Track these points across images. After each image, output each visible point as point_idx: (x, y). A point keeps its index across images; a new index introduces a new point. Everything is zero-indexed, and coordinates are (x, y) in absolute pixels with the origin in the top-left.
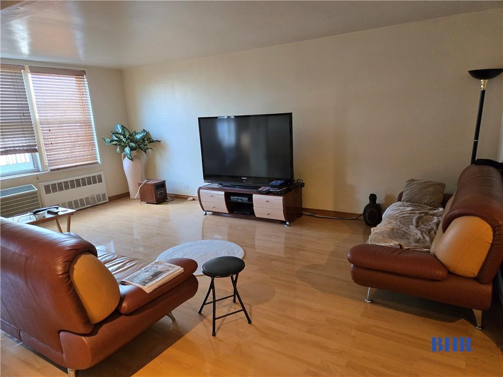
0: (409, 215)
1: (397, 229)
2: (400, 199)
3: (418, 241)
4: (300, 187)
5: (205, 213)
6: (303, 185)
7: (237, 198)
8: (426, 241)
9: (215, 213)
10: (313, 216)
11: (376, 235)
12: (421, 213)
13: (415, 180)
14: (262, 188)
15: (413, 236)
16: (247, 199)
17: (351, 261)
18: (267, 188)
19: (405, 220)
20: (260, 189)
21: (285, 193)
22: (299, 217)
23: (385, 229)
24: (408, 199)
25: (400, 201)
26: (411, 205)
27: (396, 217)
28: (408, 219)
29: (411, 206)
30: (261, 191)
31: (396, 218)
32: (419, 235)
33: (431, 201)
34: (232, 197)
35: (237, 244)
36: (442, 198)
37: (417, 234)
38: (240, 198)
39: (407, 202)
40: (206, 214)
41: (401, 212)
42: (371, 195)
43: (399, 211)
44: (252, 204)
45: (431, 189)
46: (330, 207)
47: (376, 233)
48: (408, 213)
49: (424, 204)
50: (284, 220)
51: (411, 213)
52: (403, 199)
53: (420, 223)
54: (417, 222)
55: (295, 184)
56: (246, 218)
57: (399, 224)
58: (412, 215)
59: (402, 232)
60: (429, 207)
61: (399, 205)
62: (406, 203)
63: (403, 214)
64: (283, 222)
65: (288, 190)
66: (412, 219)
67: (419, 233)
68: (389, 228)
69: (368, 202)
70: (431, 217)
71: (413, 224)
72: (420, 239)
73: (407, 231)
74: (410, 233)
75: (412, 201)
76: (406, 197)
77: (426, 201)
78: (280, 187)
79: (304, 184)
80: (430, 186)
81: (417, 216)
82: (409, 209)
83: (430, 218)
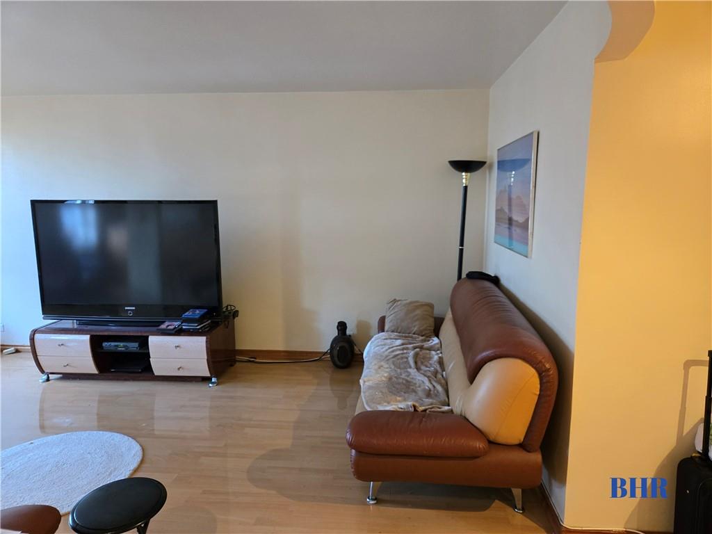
0: (401, 352)
1: (395, 377)
2: (381, 328)
3: (429, 394)
4: (232, 317)
5: (45, 377)
6: (236, 314)
7: (116, 344)
8: (438, 392)
9: (67, 377)
10: (253, 361)
11: (370, 391)
12: (415, 348)
13: (399, 300)
14: (167, 324)
15: (419, 387)
16: (136, 345)
17: (351, 445)
18: (176, 324)
19: (398, 361)
20: (163, 326)
21: (209, 330)
22: (232, 365)
23: (380, 379)
24: (393, 328)
25: (383, 331)
26: (400, 336)
27: (387, 356)
28: (402, 358)
29: (400, 338)
30: (164, 330)
31: (387, 359)
32: (427, 385)
33: (422, 328)
34: (105, 344)
35: (124, 434)
36: (433, 324)
37: (423, 382)
38: (122, 344)
39: (393, 332)
40: (48, 380)
41: (390, 348)
42: (339, 323)
43: (387, 347)
44: (149, 353)
45: (418, 312)
46: (279, 345)
47: (370, 388)
48: (400, 350)
49: (414, 334)
50: (209, 375)
51: (403, 349)
52: (386, 328)
53: (419, 363)
54: (416, 363)
55: (224, 312)
56: (134, 379)
57: (393, 367)
58: (405, 351)
59: (404, 382)
60: (421, 338)
61: (384, 338)
62: (391, 334)
63: (393, 351)
64: (205, 380)
65: (214, 326)
66: (407, 358)
67: (426, 380)
68: (385, 377)
69: (335, 333)
70: (428, 351)
71: (410, 367)
72: (430, 390)
73: (409, 379)
74: (414, 382)
75: (399, 331)
76: (391, 324)
77: (416, 329)
78: (200, 320)
79: (237, 311)
80: (417, 307)
81: (412, 353)
82: (399, 342)
83: (427, 354)
